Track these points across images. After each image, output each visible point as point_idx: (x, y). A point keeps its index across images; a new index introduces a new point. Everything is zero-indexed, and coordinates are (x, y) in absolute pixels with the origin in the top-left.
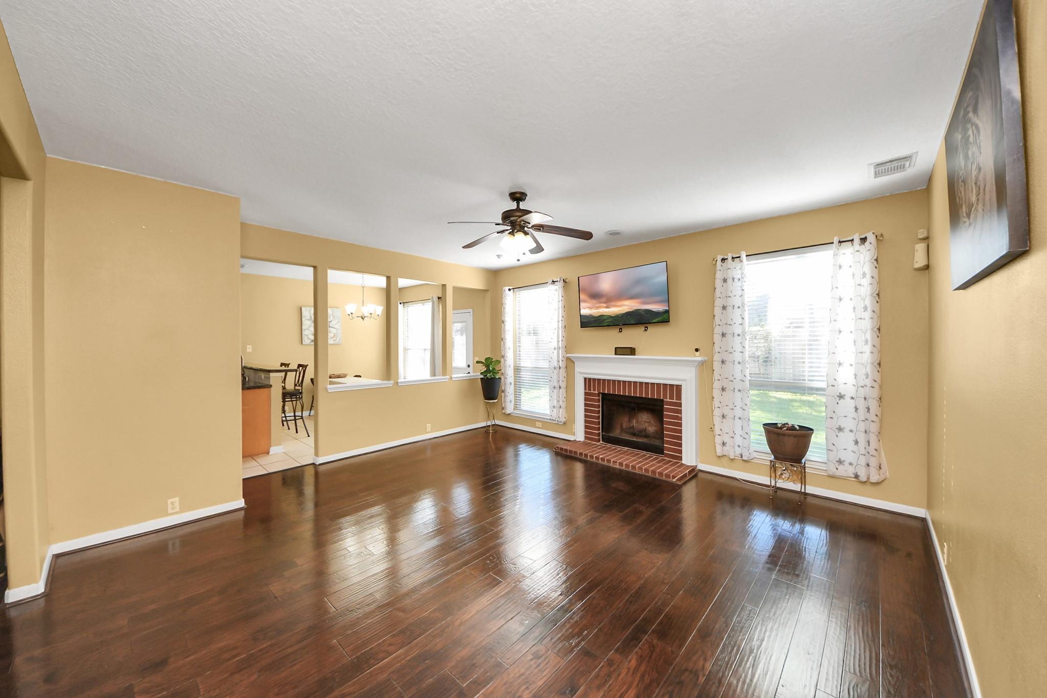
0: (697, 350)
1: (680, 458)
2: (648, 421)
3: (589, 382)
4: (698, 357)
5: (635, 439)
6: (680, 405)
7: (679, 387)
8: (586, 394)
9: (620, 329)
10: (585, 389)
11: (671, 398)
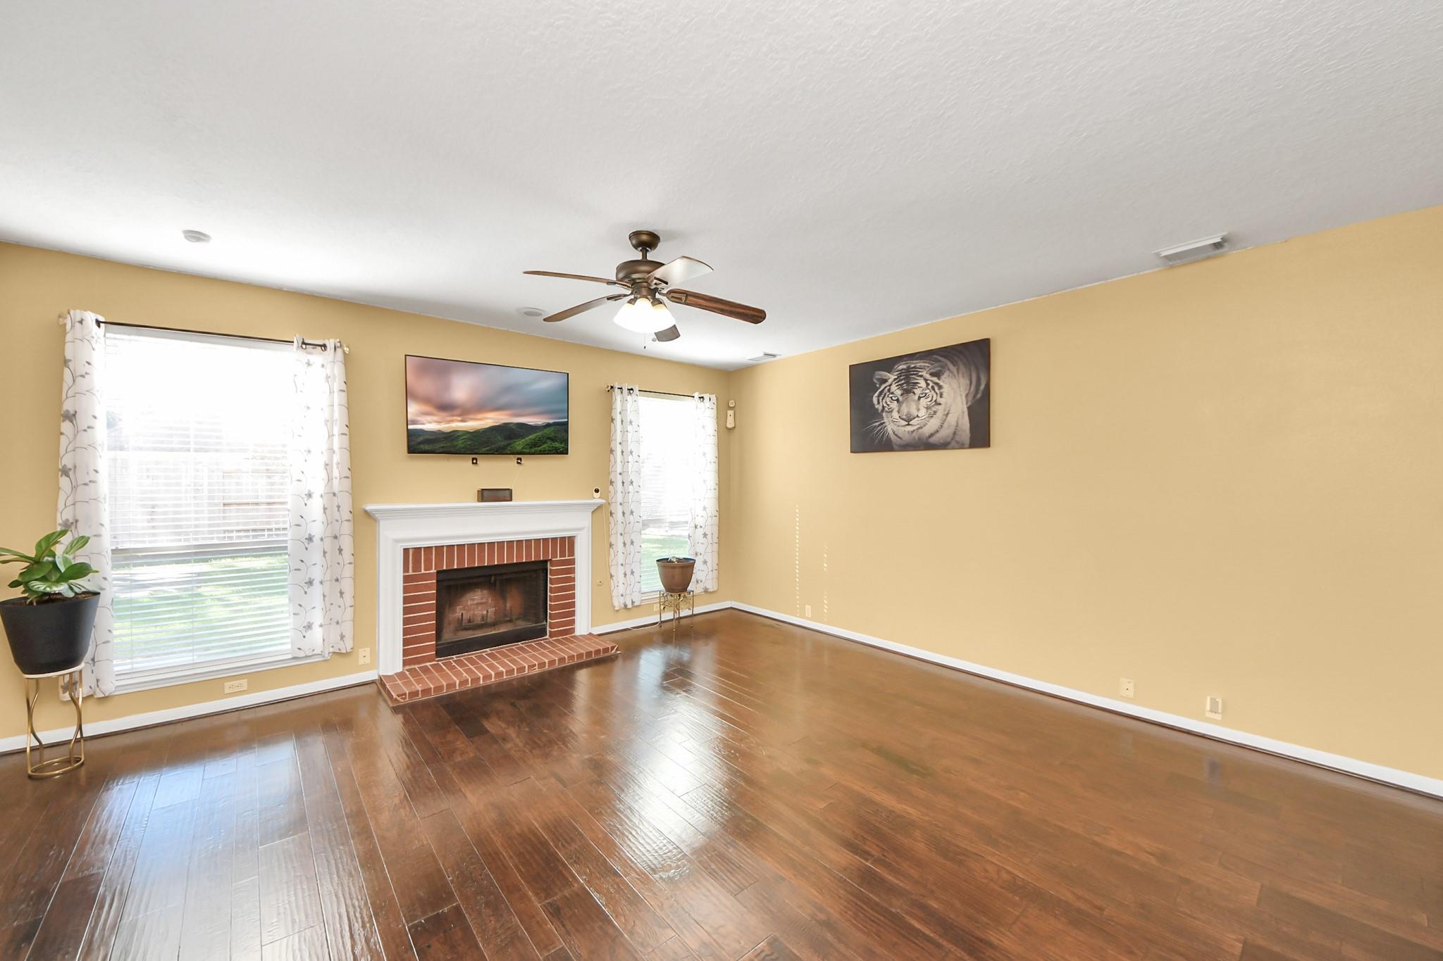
0: (597, 491)
1: (573, 630)
2: (484, 601)
3: (413, 556)
4: (597, 500)
5: (494, 632)
6: (572, 562)
7: (571, 540)
8: (406, 579)
9: (473, 459)
10: (406, 569)
11: (563, 554)
